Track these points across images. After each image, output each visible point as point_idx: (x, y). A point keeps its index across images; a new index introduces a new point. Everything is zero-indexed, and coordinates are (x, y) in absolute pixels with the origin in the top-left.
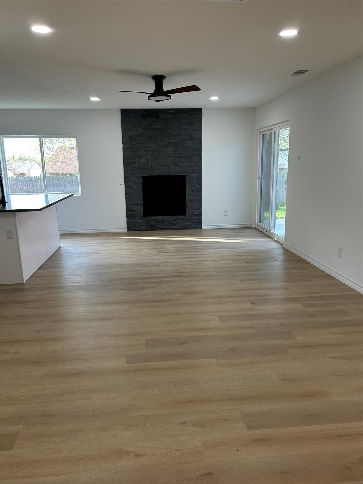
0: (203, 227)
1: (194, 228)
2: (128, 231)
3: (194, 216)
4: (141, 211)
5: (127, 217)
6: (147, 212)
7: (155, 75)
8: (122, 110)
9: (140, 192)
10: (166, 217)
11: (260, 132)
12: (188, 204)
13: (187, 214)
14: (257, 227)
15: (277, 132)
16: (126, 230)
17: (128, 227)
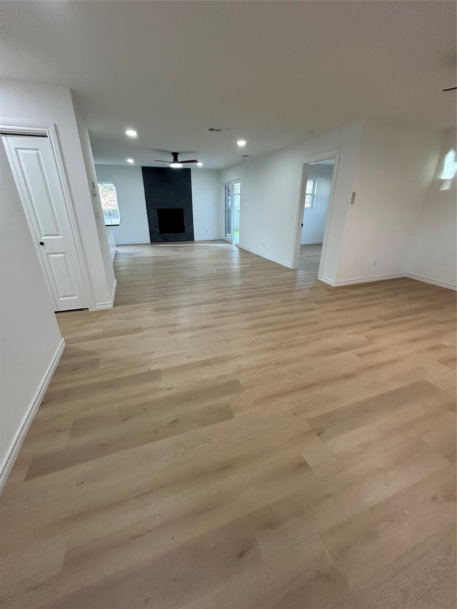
0: (195, 240)
1: (190, 240)
2: (151, 242)
3: (189, 233)
4: (158, 230)
5: (150, 234)
6: (161, 232)
7: (174, 152)
8: (142, 167)
9: (157, 218)
10: (173, 234)
11: (224, 184)
12: (186, 226)
13: (185, 232)
14: (224, 239)
15: (233, 185)
16: (150, 242)
17: (151, 240)
